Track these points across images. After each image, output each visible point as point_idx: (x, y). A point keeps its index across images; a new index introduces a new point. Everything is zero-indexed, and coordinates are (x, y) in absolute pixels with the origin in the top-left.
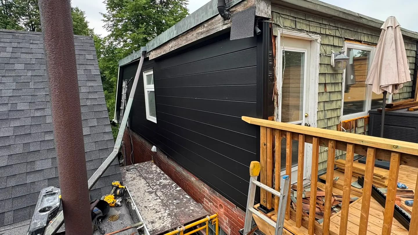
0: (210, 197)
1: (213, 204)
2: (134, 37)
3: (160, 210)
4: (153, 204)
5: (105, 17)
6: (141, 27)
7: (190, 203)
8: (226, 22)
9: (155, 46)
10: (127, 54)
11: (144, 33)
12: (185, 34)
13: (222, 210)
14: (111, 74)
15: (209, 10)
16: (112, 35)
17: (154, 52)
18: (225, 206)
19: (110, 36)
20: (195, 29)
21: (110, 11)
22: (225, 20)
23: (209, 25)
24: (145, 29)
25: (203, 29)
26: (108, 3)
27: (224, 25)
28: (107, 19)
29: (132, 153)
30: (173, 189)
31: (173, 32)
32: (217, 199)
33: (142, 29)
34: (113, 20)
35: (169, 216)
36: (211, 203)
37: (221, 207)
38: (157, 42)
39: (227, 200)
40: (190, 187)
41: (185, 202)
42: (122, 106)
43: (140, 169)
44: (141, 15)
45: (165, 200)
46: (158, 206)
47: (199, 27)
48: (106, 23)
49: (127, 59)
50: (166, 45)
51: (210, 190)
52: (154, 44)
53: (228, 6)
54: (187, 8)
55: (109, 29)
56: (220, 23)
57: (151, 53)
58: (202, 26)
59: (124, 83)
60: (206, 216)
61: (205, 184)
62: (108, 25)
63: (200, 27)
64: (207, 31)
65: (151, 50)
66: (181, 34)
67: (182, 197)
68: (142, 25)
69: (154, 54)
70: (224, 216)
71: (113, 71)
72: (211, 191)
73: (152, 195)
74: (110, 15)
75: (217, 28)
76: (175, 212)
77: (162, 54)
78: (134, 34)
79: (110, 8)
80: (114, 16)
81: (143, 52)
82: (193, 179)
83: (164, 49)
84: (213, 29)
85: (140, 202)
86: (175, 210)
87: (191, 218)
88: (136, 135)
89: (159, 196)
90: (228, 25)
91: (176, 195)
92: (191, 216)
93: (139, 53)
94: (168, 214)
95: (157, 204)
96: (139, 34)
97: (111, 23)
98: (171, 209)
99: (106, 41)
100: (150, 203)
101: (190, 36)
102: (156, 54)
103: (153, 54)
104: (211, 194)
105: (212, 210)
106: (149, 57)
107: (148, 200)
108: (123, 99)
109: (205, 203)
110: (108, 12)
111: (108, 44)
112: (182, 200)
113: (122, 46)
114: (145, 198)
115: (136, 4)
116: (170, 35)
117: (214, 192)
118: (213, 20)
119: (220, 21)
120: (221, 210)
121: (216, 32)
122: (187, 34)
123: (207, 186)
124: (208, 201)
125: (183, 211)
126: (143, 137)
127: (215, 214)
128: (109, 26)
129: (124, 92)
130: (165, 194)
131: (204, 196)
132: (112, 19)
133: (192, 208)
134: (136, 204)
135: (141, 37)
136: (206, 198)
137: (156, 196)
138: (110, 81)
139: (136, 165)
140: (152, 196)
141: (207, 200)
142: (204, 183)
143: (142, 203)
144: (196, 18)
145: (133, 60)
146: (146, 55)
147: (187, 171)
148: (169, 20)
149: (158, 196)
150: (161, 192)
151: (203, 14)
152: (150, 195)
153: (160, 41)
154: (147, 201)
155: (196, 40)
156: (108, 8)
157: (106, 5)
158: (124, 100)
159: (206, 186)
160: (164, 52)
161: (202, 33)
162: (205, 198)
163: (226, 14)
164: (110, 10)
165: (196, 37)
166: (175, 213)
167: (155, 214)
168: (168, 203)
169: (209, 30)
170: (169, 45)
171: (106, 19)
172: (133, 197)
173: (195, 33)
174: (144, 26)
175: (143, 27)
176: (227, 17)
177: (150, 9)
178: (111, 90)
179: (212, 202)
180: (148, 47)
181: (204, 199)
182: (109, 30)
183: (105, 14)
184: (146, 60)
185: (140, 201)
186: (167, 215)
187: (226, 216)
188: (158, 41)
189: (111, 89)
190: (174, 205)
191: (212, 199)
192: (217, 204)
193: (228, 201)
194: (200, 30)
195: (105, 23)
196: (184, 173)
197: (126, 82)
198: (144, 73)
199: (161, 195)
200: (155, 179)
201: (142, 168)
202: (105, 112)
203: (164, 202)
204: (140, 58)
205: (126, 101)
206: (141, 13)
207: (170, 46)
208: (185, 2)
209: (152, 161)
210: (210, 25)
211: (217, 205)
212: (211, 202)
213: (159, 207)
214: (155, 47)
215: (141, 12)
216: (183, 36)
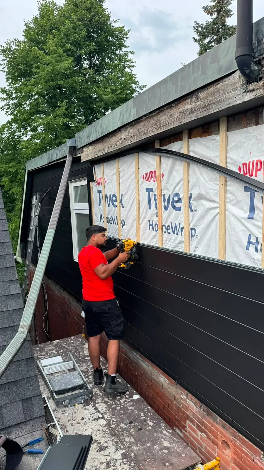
0: (201, 422)
1: (208, 437)
2: (49, 123)
3: (105, 445)
4: (92, 431)
5: (3, 94)
6: (59, 107)
7: (161, 432)
8: (251, 86)
9: (94, 138)
10: (38, 151)
11: (65, 115)
12: (154, 114)
13: (228, 453)
14: (11, 182)
15: (211, 65)
16: (14, 121)
17: (90, 147)
18: (235, 445)
19: (10, 124)
20: (177, 105)
21: (11, 84)
22: (248, 82)
23: (208, 96)
24: (67, 109)
25: (194, 104)
26: (8, 70)
27: (246, 92)
28: (7, 96)
29: (46, 315)
30: (126, 398)
31: (129, 112)
32: (216, 428)
33: (62, 109)
34: (17, 97)
35: (125, 460)
36: (203, 434)
37: (225, 445)
38: (96, 131)
39: (240, 435)
40: (156, 392)
41: (150, 428)
42: (31, 236)
43: (63, 352)
44: (60, 87)
45: (113, 421)
46: (102, 435)
47: (186, 100)
48: (6, 102)
49: (41, 159)
50: (115, 136)
51: (201, 407)
52: (91, 134)
53: (257, 55)
54: (133, 73)
55: (10, 111)
56: (236, 89)
57: (85, 150)
58: (192, 97)
59: (34, 197)
60: (197, 464)
61: (190, 395)
62: (8, 105)
63: (189, 100)
64: (204, 108)
65: (84, 144)
66: (145, 116)
67: (144, 418)
68: (62, 103)
69: (91, 151)
70: (233, 465)
71: (15, 178)
72: (204, 411)
73: (88, 409)
74: (12, 89)
75: (229, 99)
76: (135, 452)
77: (106, 150)
78: (49, 117)
79: (11, 79)
80: (17, 90)
81: (70, 148)
82: (163, 380)
83: (111, 143)
84: (220, 101)
85: (69, 424)
86: (135, 448)
87: (167, 467)
88: (54, 285)
89: (102, 412)
90: (257, 92)
91: (132, 411)
92: (167, 464)
93: (62, 149)
94: (122, 455)
95: (99, 430)
96: (57, 118)
97: (13, 102)
98: (125, 443)
99: (5, 130)
100: (87, 425)
101: (165, 117)
102: (94, 151)
103: (88, 151)
104: (203, 416)
105: (206, 448)
106: (80, 156)
107: (83, 419)
108: (32, 223)
109: (188, 429)
110: (8, 84)
111: (8, 135)
112: (145, 423)
113: (29, 137)
114: (76, 415)
115: (53, 70)
116: (123, 116)
117: (209, 414)
118: (221, 85)
119: (238, 85)
120: (225, 451)
121: (226, 107)
122: (158, 113)
123: (193, 398)
124: (196, 429)
125: (149, 449)
126: (65, 290)
127: (215, 460)
128: (9, 107)
129: (35, 213)
130: (113, 409)
131: (188, 418)
132: (14, 96)
133: (166, 444)
134: (61, 428)
135: (61, 122)
136: (192, 421)
137: (96, 412)
138: (10, 192)
139: (55, 342)
140: (89, 411)
141: (195, 425)
142: (186, 391)
143: (72, 425)
144: (179, 83)
145: (52, 161)
146: (75, 153)
147: (151, 362)
148: (105, 93)
149: (98, 412)
150: (104, 404)
151: (196, 75)
152: (85, 409)
153: (103, 128)
154: (81, 421)
155: (177, 124)
156: (8, 79)
157: (5, 73)
158: (34, 227)
159: (191, 399)
160: (109, 148)
161: (192, 111)
162: (188, 422)
163: (255, 70)
164: (12, 81)
165: (179, 119)
166: (135, 454)
167: (98, 453)
168: (120, 430)
169: (210, 105)
170: (121, 135)
171: (5, 96)
172: (55, 412)
173: (175, 112)
174: (64, 104)
175: (64, 106)
176: (255, 76)
177: (74, 76)
178: (10, 207)
179: (206, 433)
180: (80, 139)
181: (186, 421)
182: (9, 113)
183: (3, 87)
184: (76, 161)
185: (69, 421)
186: (120, 457)
187: (237, 466)
188: (98, 128)
189: (10, 205)
190: (132, 435)
191: (206, 427)
192: (217, 438)
193: (242, 439)
194: (188, 105)
195: (4, 103)
196: (144, 365)
197: (38, 196)
198: (71, 183)
199: (104, 409)
200: (90, 375)
201: (67, 348)
202: (9, 256)
203: (112, 426)
204: (66, 157)
205: (37, 228)
206: (60, 85)
207: (123, 136)
208: (130, 64)
209: (83, 335)
210: (212, 94)
211: (216, 440)
212: (202, 431)
213: (104, 437)
214: (94, 140)
215: (61, 82)
216: (149, 117)
